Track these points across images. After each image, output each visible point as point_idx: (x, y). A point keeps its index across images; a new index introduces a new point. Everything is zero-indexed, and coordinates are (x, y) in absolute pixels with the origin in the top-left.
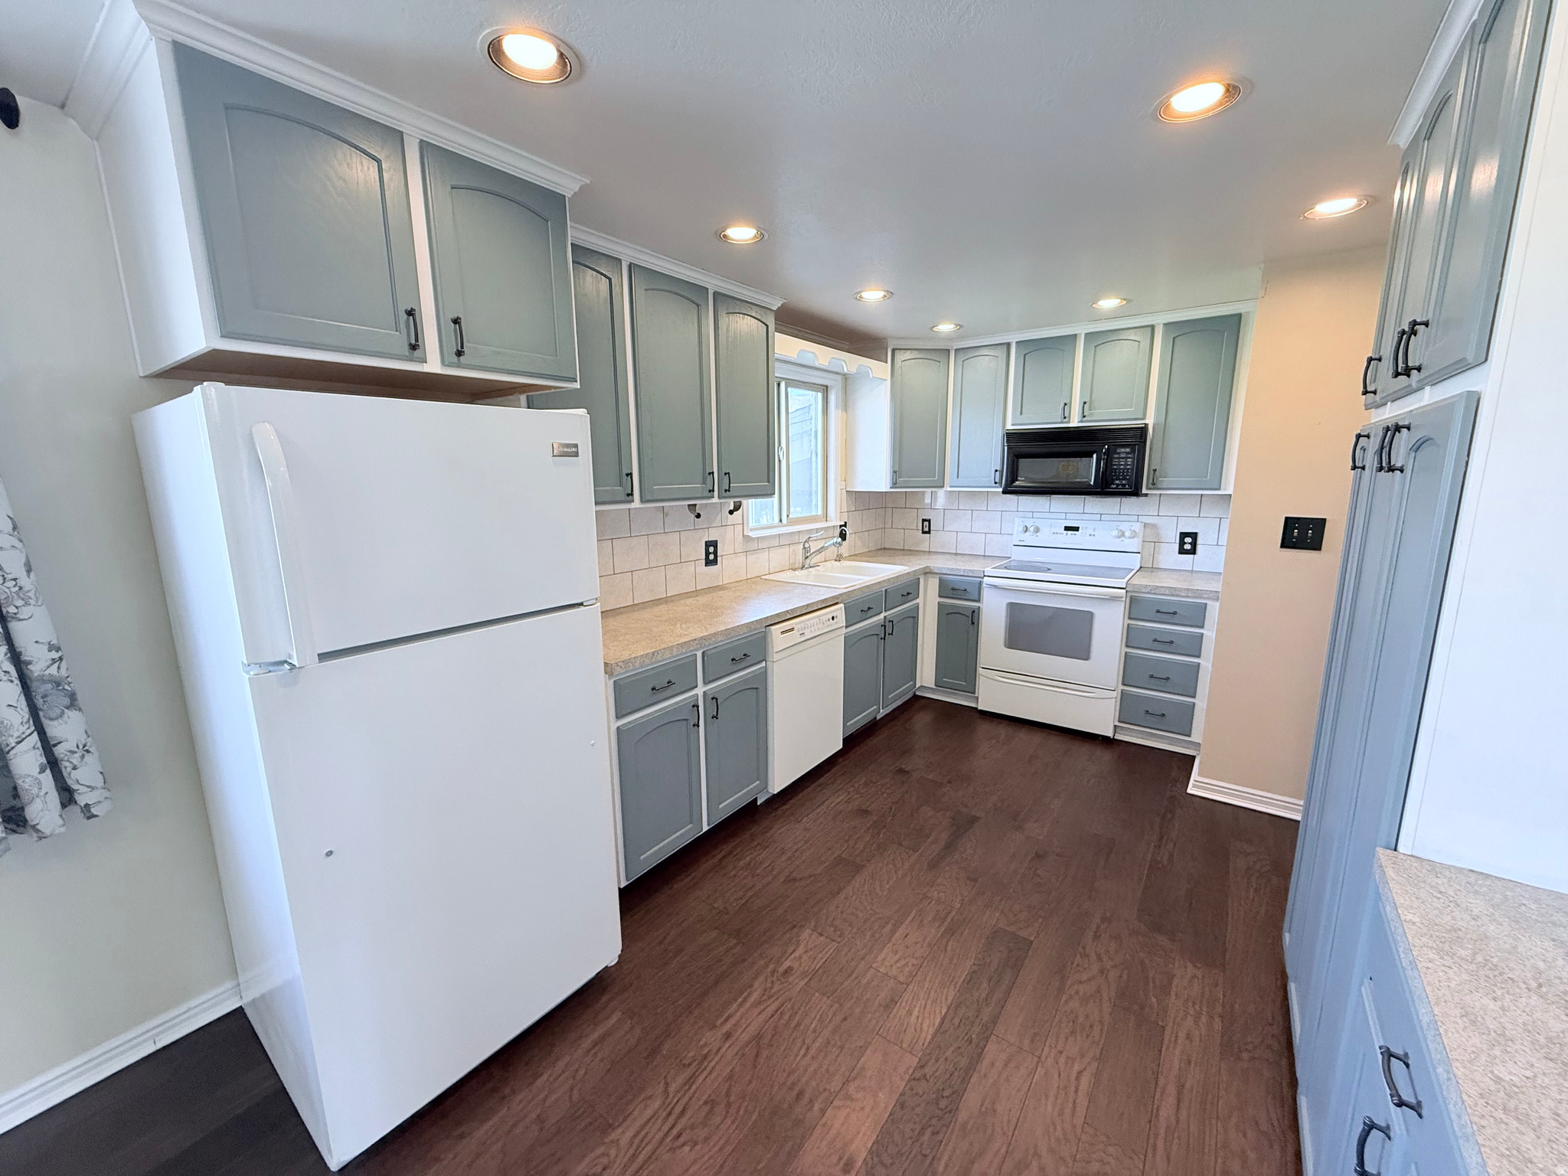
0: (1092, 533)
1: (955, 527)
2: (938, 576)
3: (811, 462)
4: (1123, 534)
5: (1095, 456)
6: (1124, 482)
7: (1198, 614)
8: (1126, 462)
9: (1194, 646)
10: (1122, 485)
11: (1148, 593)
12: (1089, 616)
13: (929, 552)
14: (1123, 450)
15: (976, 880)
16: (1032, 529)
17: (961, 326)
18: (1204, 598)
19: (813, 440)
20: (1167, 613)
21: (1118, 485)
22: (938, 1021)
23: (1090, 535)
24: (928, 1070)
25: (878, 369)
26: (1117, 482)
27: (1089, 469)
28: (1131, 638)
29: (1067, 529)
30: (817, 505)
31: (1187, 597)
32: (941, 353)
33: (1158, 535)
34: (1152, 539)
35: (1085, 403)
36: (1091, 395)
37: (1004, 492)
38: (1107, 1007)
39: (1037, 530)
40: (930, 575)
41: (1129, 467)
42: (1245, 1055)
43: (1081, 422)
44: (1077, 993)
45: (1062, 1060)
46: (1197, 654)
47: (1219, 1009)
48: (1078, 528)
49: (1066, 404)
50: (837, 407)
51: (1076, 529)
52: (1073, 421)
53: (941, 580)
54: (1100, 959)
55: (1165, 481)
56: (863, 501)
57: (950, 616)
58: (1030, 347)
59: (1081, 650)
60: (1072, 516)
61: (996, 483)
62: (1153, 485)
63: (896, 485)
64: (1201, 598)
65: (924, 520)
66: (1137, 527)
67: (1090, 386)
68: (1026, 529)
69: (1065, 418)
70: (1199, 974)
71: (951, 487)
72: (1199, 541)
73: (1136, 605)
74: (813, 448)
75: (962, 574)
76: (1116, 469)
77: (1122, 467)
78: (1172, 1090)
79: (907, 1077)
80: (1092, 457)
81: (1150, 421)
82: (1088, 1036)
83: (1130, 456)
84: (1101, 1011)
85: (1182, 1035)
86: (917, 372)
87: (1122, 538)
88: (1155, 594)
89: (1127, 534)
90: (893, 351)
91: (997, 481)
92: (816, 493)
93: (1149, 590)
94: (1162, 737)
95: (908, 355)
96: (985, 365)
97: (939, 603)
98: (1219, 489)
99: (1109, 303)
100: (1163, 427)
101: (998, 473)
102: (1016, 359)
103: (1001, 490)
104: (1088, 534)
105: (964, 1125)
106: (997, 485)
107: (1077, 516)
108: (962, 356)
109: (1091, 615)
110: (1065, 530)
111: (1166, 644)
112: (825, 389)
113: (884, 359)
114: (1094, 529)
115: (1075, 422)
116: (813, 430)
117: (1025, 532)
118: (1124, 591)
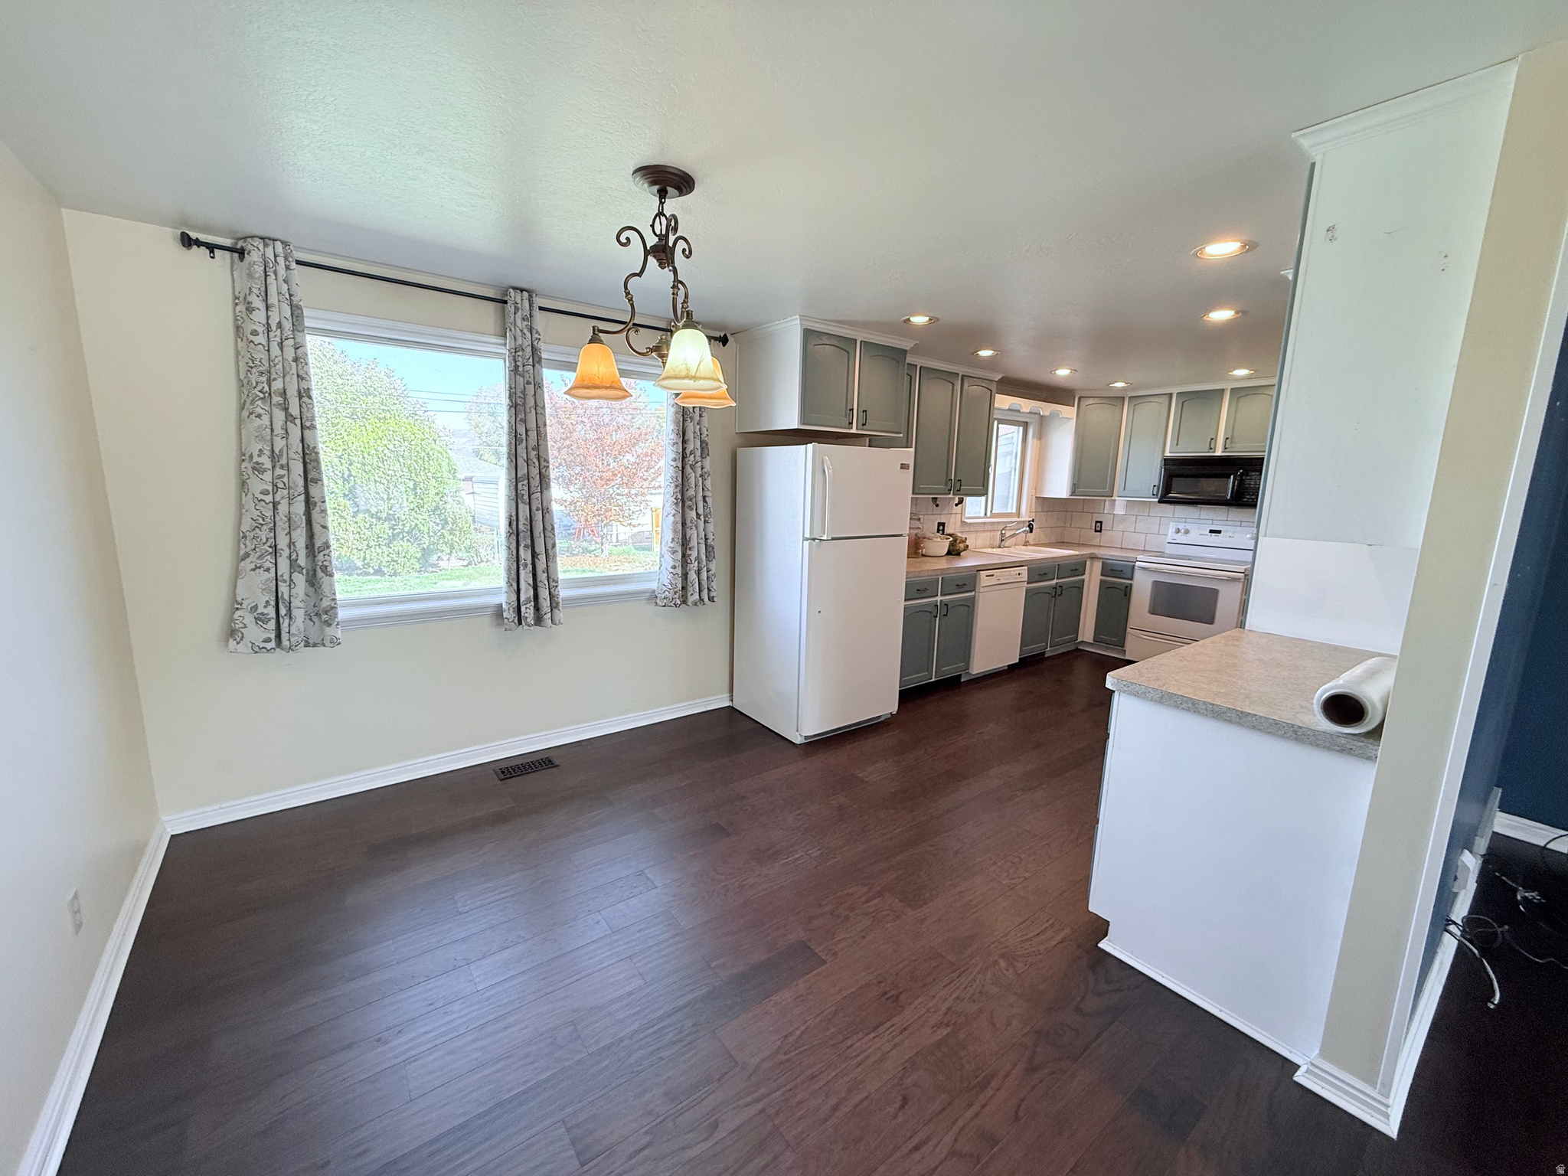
0: (1230, 536)
1: (1121, 527)
2: (1102, 560)
3: (1011, 475)
5: (1232, 477)
6: (1253, 497)
8: (1253, 482)
10: (1248, 500)
13: (1098, 544)
14: (1254, 473)
16: (1183, 531)
17: (1135, 384)
19: (1014, 460)
25: (1068, 412)
26: (1248, 497)
27: (1228, 486)
29: (1212, 531)
30: (1012, 506)
32: (1119, 399)
35: (1227, 439)
36: (1233, 433)
37: (1159, 502)
39: (1187, 532)
40: (1095, 559)
41: (1257, 486)
43: (1224, 452)
48: (1220, 531)
49: (1212, 439)
50: (1033, 437)
52: (1217, 452)
53: (1103, 563)
56: (1048, 505)
57: (1109, 590)
58: (1187, 397)
59: (1207, 617)
60: (1214, 522)
63: (1075, 494)
65: (1097, 522)
67: (1232, 426)
68: (1178, 531)
69: (1211, 449)
71: (1118, 497)
74: (1013, 465)
75: (1120, 559)
77: (1248, 485)
80: (1230, 478)
83: (1258, 478)
86: (1098, 414)
90: (1080, 398)
91: (1154, 493)
92: (1013, 497)
95: (1091, 401)
96: (1150, 411)
97: (1101, 579)
99: (1241, 372)
101: (1155, 488)
102: (1176, 405)
103: (1157, 500)
104: (1228, 536)
106: (1155, 496)
107: (1217, 522)
108: (1135, 402)
109: (1216, 592)
110: (1210, 532)
112: (1026, 425)
113: (1072, 404)
114: (1230, 533)
115: (1219, 452)
116: (1014, 452)
117: (1178, 533)
118: (1243, 575)
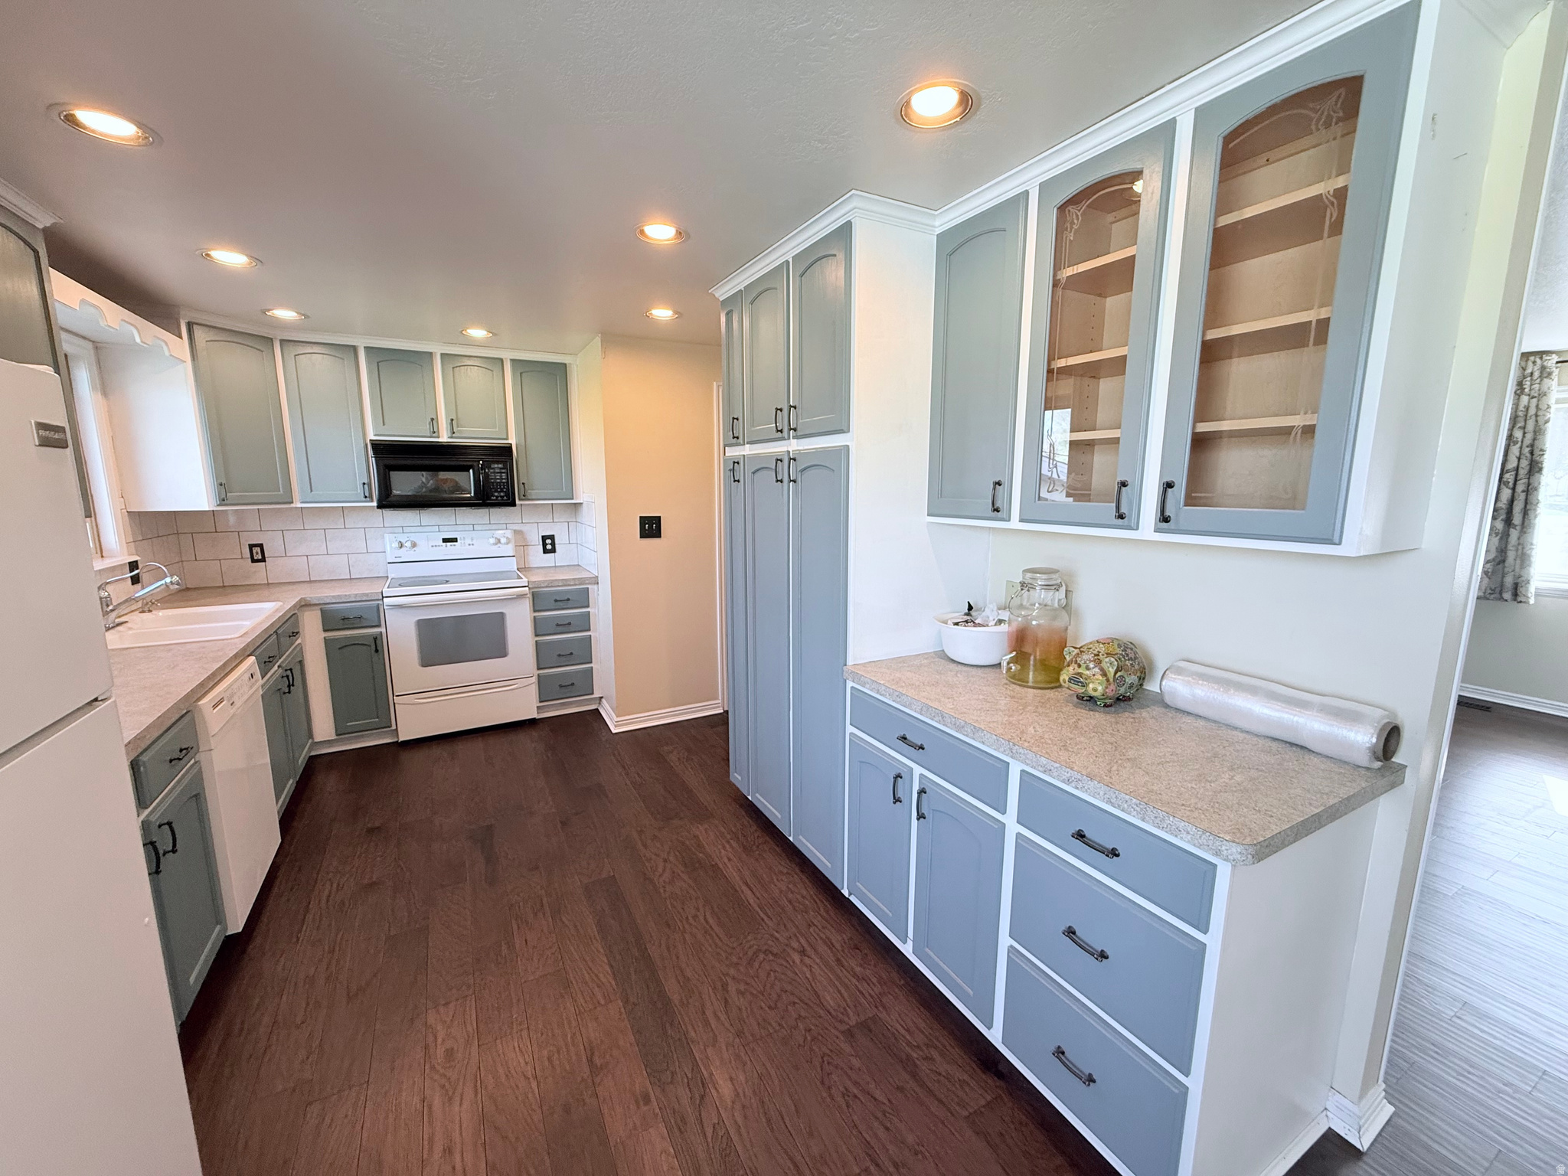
0: (471, 543)
1: (303, 550)
4: (499, 541)
5: (471, 471)
6: (502, 494)
7: (582, 598)
8: (501, 476)
9: (585, 623)
10: (501, 497)
11: (547, 587)
12: (501, 616)
13: (268, 584)
14: (496, 466)
15: (537, 868)
16: (408, 544)
17: (306, 317)
18: (586, 584)
20: (562, 601)
21: (497, 497)
22: (608, 968)
23: (469, 545)
24: (632, 999)
26: (496, 494)
27: (468, 481)
28: (539, 628)
29: (445, 540)
31: (575, 585)
32: (262, 340)
33: (525, 539)
34: (521, 542)
35: (452, 420)
36: (457, 412)
37: (379, 507)
38: (685, 877)
39: (414, 545)
40: (306, 608)
41: (504, 481)
42: (754, 848)
43: (452, 437)
44: (664, 882)
45: (691, 920)
46: (588, 628)
47: (729, 837)
48: (456, 539)
49: (432, 419)
51: (455, 540)
52: (443, 437)
53: (321, 609)
54: (658, 856)
55: (531, 493)
57: (344, 650)
58: (381, 357)
59: (499, 649)
60: (446, 528)
61: (366, 497)
62: (524, 497)
63: (226, 502)
64: (583, 584)
65: (251, 547)
66: (509, 534)
67: (453, 401)
68: (401, 546)
69: (435, 432)
70: (706, 826)
71: (302, 502)
72: (557, 541)
73: (539, 599)
75: (354, 600)
76: (493, 483)
77: (498, 481)
78: (744, 888)
79: (624, 1016)
80: (469, 471)
81: (512, 440)
82: (691, 899)
83: (503, 471)
84: (685, 881)
85: (726, 861)
87: (499, 545)
88: (552, 586)
89: (503, 540)
90: (190, 324)
91: (367, 495)
93: (546, 584)
94: (571, 703)
97: (325, 638)
98: (573, 499)
99: (478, 333)
100: (524, 447)
101: (366, 486)
102: (368, 366)
103: (375, 504)
104: (467, 544)
105: (681, 1001)
106: (367, 499)
107: (450, 528)
109: (502, 615)
110: (443, 542)
111: (564, 626)
113: (176, 331)
114: (472, 539)
115: (444, 438)
117: (401, 547)
118: (527, 588)
